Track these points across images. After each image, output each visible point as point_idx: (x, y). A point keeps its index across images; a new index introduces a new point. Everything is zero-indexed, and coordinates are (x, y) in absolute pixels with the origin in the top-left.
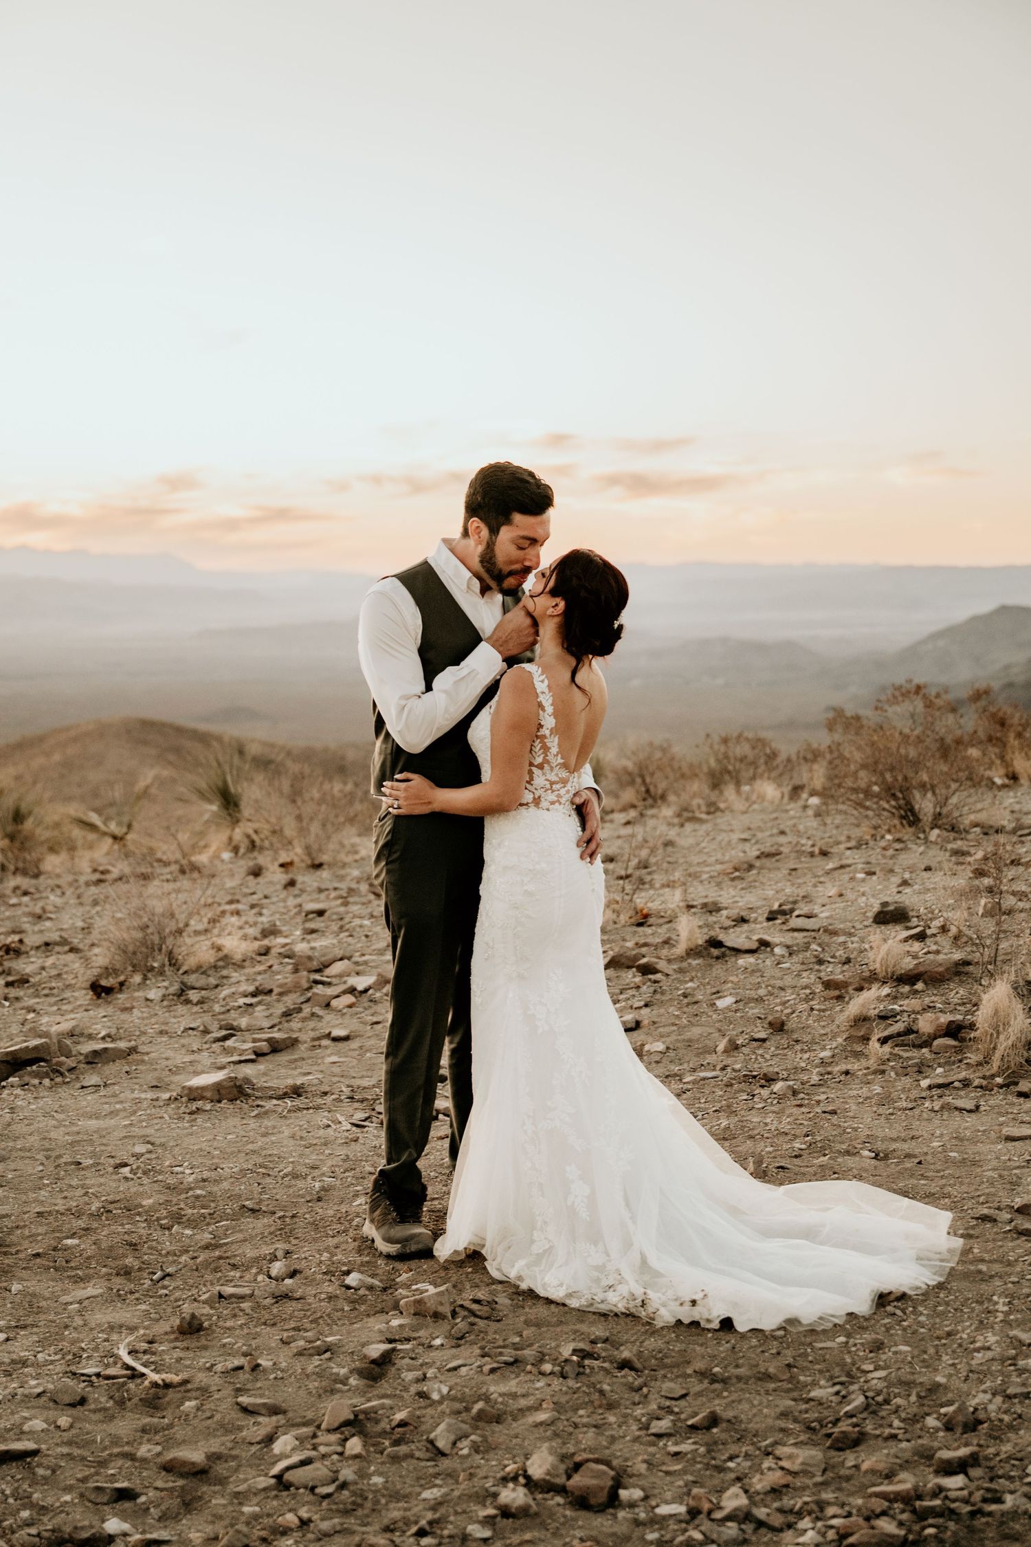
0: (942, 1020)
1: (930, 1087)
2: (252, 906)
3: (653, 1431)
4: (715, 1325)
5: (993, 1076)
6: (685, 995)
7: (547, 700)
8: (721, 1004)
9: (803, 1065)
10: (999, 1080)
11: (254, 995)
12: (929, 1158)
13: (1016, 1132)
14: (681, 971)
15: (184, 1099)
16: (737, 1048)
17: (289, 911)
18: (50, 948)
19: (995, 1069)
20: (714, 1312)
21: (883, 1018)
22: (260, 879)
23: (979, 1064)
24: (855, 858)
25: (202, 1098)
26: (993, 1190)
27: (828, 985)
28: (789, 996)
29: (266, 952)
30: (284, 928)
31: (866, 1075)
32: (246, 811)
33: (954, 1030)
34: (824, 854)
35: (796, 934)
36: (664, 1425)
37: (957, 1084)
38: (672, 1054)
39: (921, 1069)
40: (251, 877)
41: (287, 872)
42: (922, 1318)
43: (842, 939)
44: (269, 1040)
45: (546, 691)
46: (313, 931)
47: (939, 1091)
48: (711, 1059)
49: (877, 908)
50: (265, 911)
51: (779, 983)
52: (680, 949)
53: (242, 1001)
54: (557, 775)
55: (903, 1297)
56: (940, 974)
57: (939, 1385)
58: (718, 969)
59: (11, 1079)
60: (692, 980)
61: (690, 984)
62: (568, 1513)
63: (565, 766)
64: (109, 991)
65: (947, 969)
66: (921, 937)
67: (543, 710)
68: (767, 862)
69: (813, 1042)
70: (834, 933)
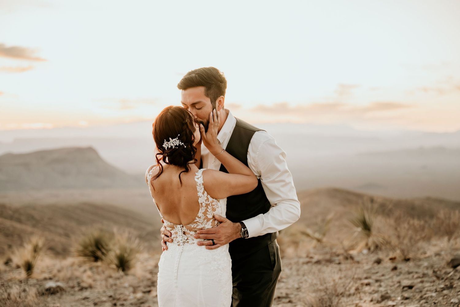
2: (377, 281)
17: (394, 285)
18: (280, 299)
22: (380, 266)
30: (392, 295)
32: (374, 232)
40: (376, 265)
41: (393, 262)
46: (407, 298)
50: (382, 284)
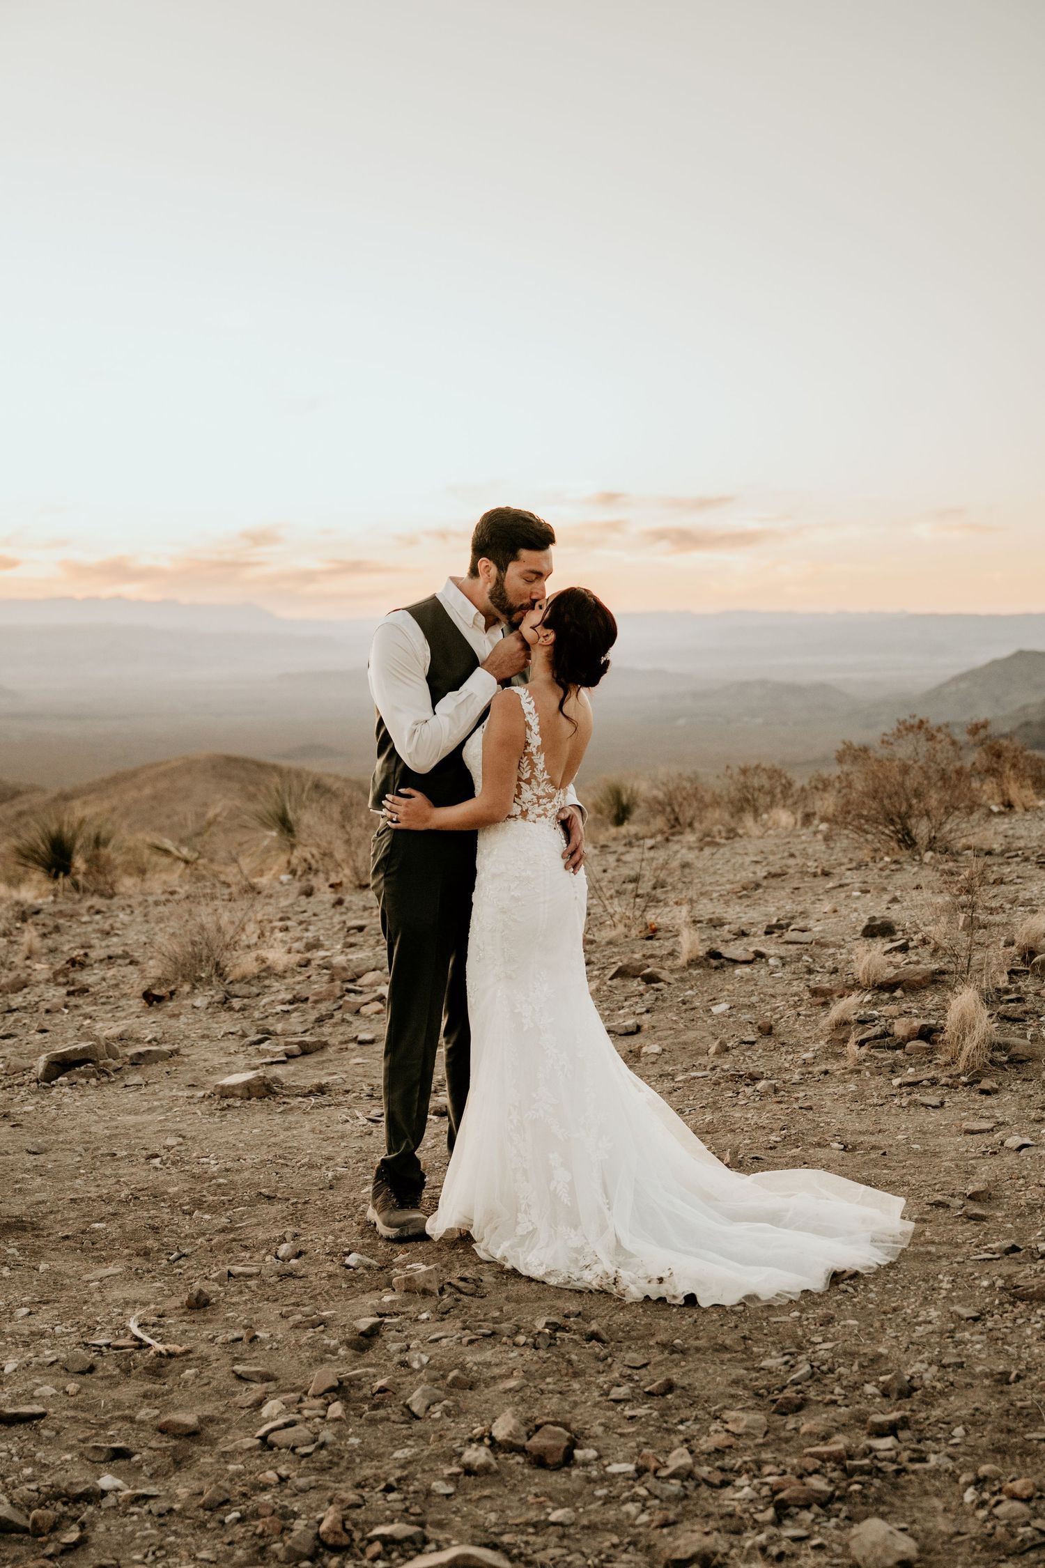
0: (915, 1024)
1: (900, 1086)
2: (301, 923)
3: (612, 1396)
4: (680, 1301)
5: (959, 1075)
6: (684, 1003)
7: (533, 720)
8: (716, 1010)
9: (787, 1065)
10: (964, 1079)
11: (291, 1002)
12: (893, 1150)
13: (976, 1126)
14: (682, 980)
15: (217, 1097)
16: (727, 1050)
17: (333, 927)
18: (112, 961)
19: (961, 1069)
20: (678, 1289)
21: (862, 1022)
22: (311, 899)
23: (947, 1064)
24: (854, 878)
25: (233, 1096)
26: (949, 1179)
27: (815, 992)
28: (779, 1003)
29: (307, 963)
30: (326, 943)
31: (843, 1074)
32: (302, 836)
33: (927, 1034)
34: (826, 874)
35: (790, 946)
36: (622, 1392)
37: (925, 1083)
38: (667, 1055)
39: (894, 1069)
40: (303, 897)
41: (336, 892)
42: (872, 1295)
43: (831, 951)
44: (300, 1044)
45: (533, 712)
46: (352, 945)
47: (909, 1089)
48: (702, 1060)
49: (866, 922)
50: (311, 928)
51: (771, 991)
52: (682, 960)
53: (279, 1008)
54: (544, 790)
55: (855, 1275)
56: (917, 982)
57: (881, 1355)
58: (717, 979)
59: (60, 1079)
60: (691, 988)
61: (689, 992)
62: (526, 1471)
63: (551, 782)
64: (160, 999)
65: (924, 978)
66: (904, 948)
67: (531, 730)
68: (773, 882)
69: (798, 1044)
70: (824, 945)
